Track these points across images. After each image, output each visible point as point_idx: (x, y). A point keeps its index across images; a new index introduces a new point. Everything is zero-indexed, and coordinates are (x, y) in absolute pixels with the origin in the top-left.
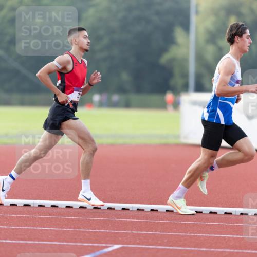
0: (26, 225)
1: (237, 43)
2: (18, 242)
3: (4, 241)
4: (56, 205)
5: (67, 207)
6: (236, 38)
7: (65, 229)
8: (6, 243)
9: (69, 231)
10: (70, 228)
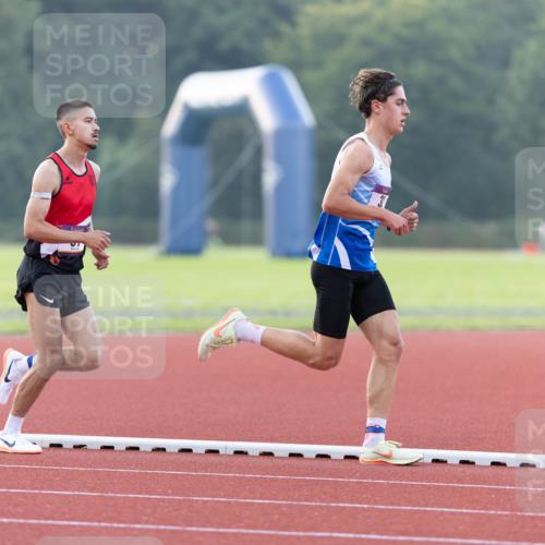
0: (409, 503)
1: (378, 114)
2: (393, 538)
3: (364, 536)
4: (471, 460)
5: (493, 464)
6: (374, 103)
7: (492, 512)
8: (370, 540)
9: (500, 515)
10: (503, 509)
